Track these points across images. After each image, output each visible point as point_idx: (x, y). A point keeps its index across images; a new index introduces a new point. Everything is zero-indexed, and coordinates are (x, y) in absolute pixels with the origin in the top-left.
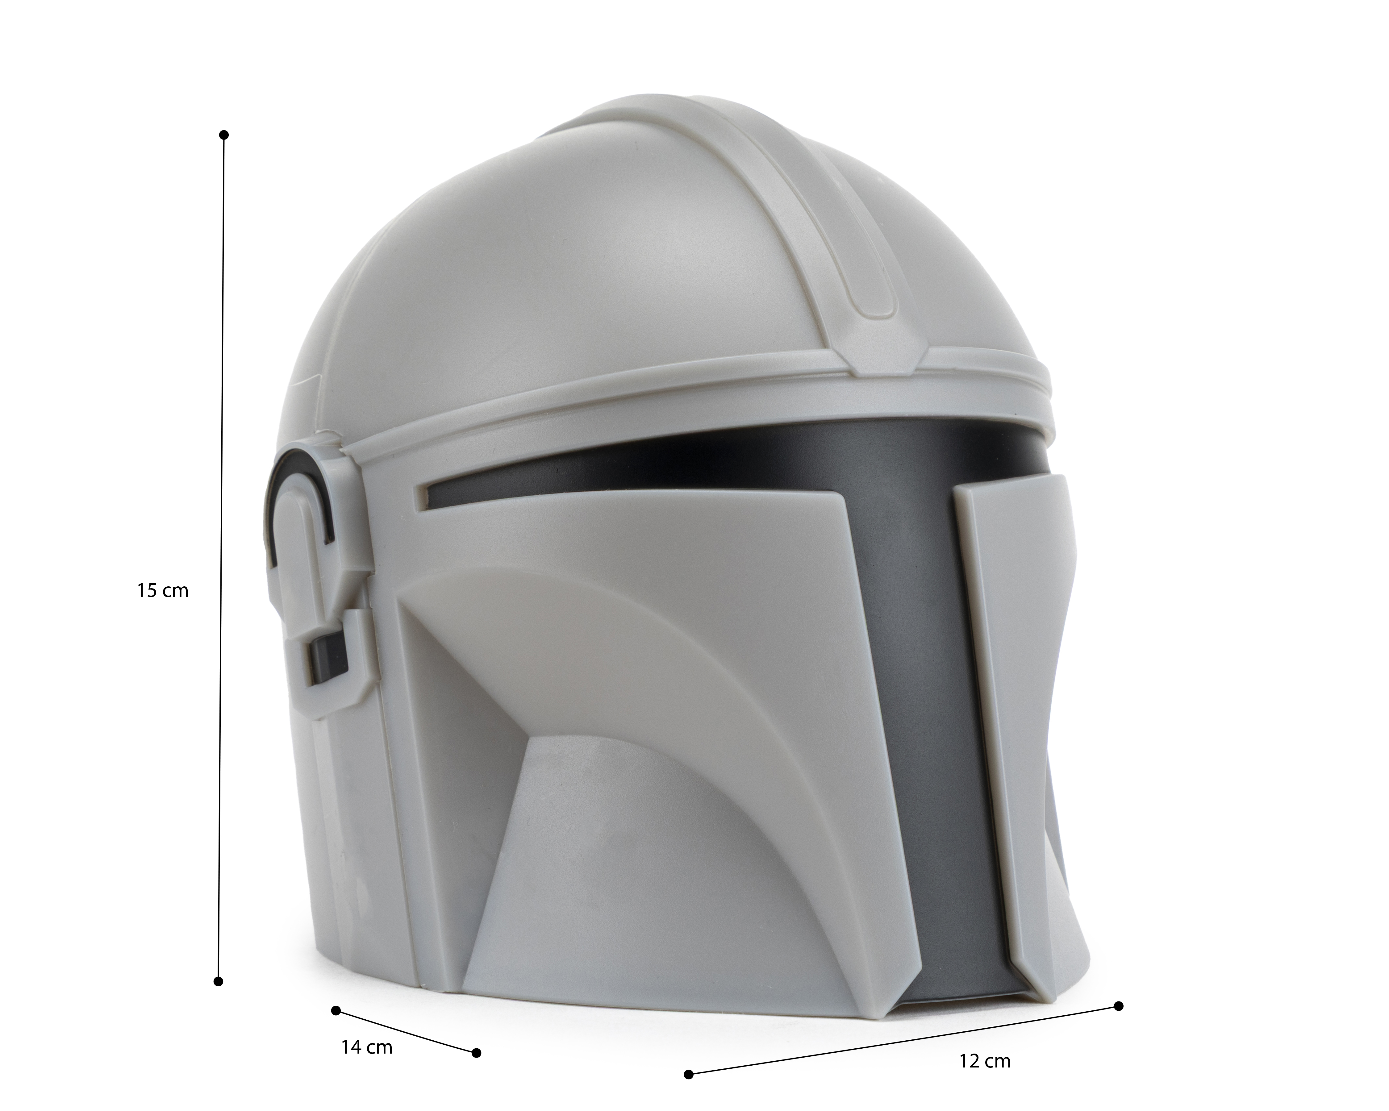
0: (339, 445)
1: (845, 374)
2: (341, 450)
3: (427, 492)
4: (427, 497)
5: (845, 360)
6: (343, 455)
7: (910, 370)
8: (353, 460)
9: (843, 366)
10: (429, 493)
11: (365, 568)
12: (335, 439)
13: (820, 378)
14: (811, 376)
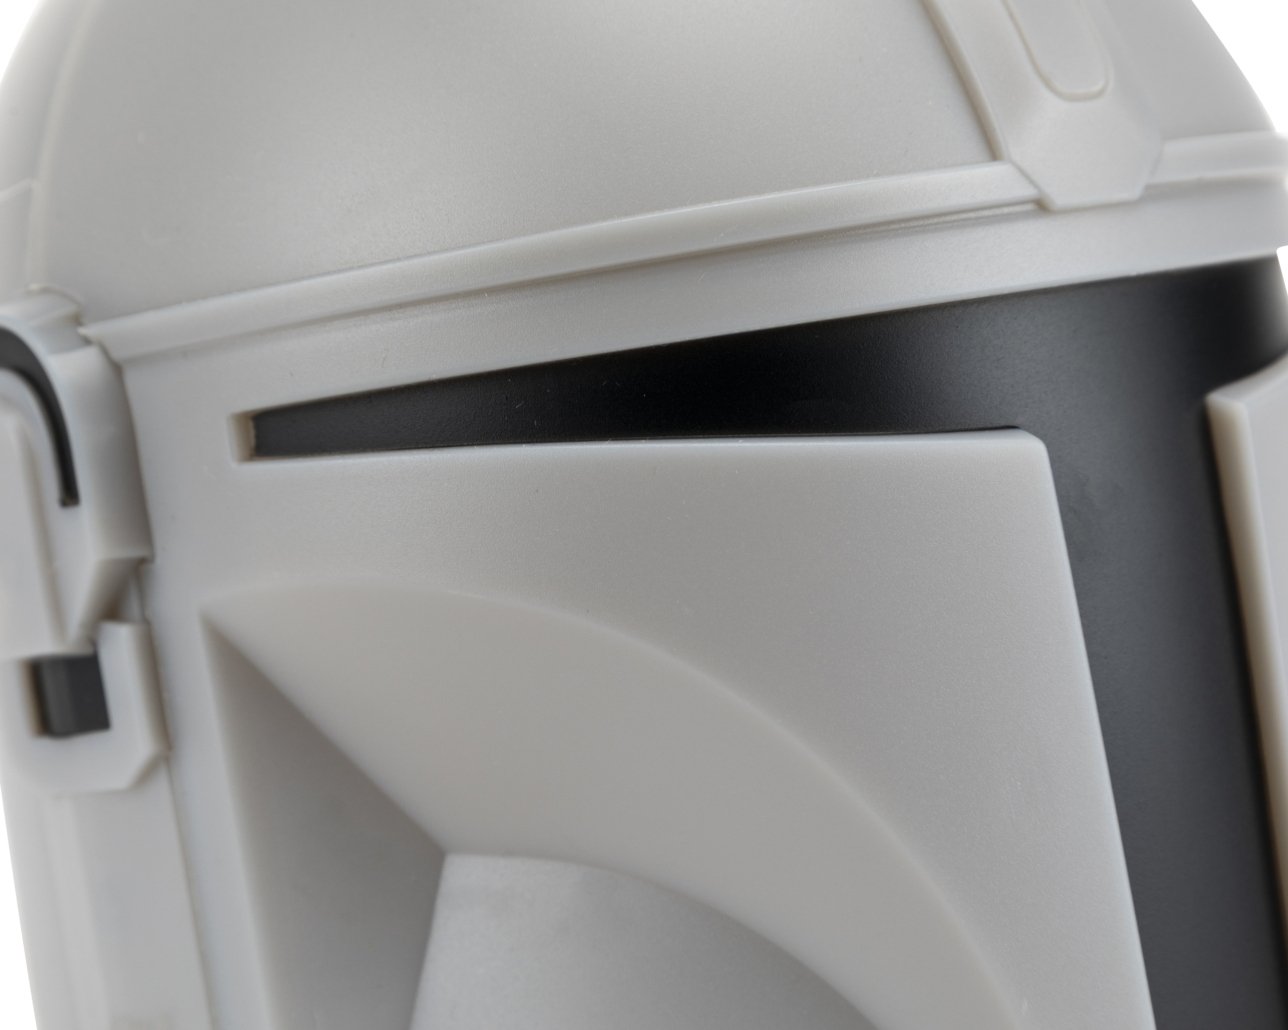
0: (77, 320)
1: (1029, 207)
2: (83, 331)
3: (251, 425)
4: (252, 433)
5: (1031, 182)
6: (87, 342)
7: (1135, 193)
8: (105, 351)
9: (1028, 192)
10: (257, 427)
11: (135, 552)
12: (69, 309)
13: (988, 217)
14: (972, 215)
